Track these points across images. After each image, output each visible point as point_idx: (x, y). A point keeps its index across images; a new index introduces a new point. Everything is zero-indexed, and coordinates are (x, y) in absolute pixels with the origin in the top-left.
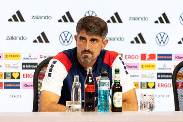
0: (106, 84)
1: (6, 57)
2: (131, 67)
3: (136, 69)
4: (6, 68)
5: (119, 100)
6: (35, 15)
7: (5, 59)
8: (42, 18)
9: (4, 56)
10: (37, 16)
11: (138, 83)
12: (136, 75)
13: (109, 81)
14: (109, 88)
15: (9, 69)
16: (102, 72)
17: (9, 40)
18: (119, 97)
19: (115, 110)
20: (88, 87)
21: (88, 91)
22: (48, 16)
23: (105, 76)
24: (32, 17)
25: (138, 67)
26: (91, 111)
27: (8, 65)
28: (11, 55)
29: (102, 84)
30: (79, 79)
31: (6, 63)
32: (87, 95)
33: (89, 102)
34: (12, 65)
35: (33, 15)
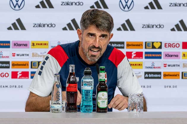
0: (89, 83)
1: (32, 45)
2: (172, 56)
3: (177, 58)
4: (33, 56)
5: (103, 100)
6: (64, 1)
7: (31, 48)
8: (73, 5)
9: (31, 44)
10: (67, 2)
11: (179, 72)
12: (177, 64)
13: (92, 80)
14: (92, 88)
15: (36, 58)
16: (85, 70)
17: (37, 27)
18: (103, 97)
19: (99, 110)
20: (69, 86)
21: (69, 90)
22: (79, 3)
23: (88, 74)
24: (62, 3)
25: (179, 56)
26: (72, 111)
27: (34, 54)
28: (38, 43)
29: (84, 83)
30: (60, 78)
31: (33, 52)
32: (68, 95)
33: (70, 102)
34: (39, 54)
35: (63, 2)
